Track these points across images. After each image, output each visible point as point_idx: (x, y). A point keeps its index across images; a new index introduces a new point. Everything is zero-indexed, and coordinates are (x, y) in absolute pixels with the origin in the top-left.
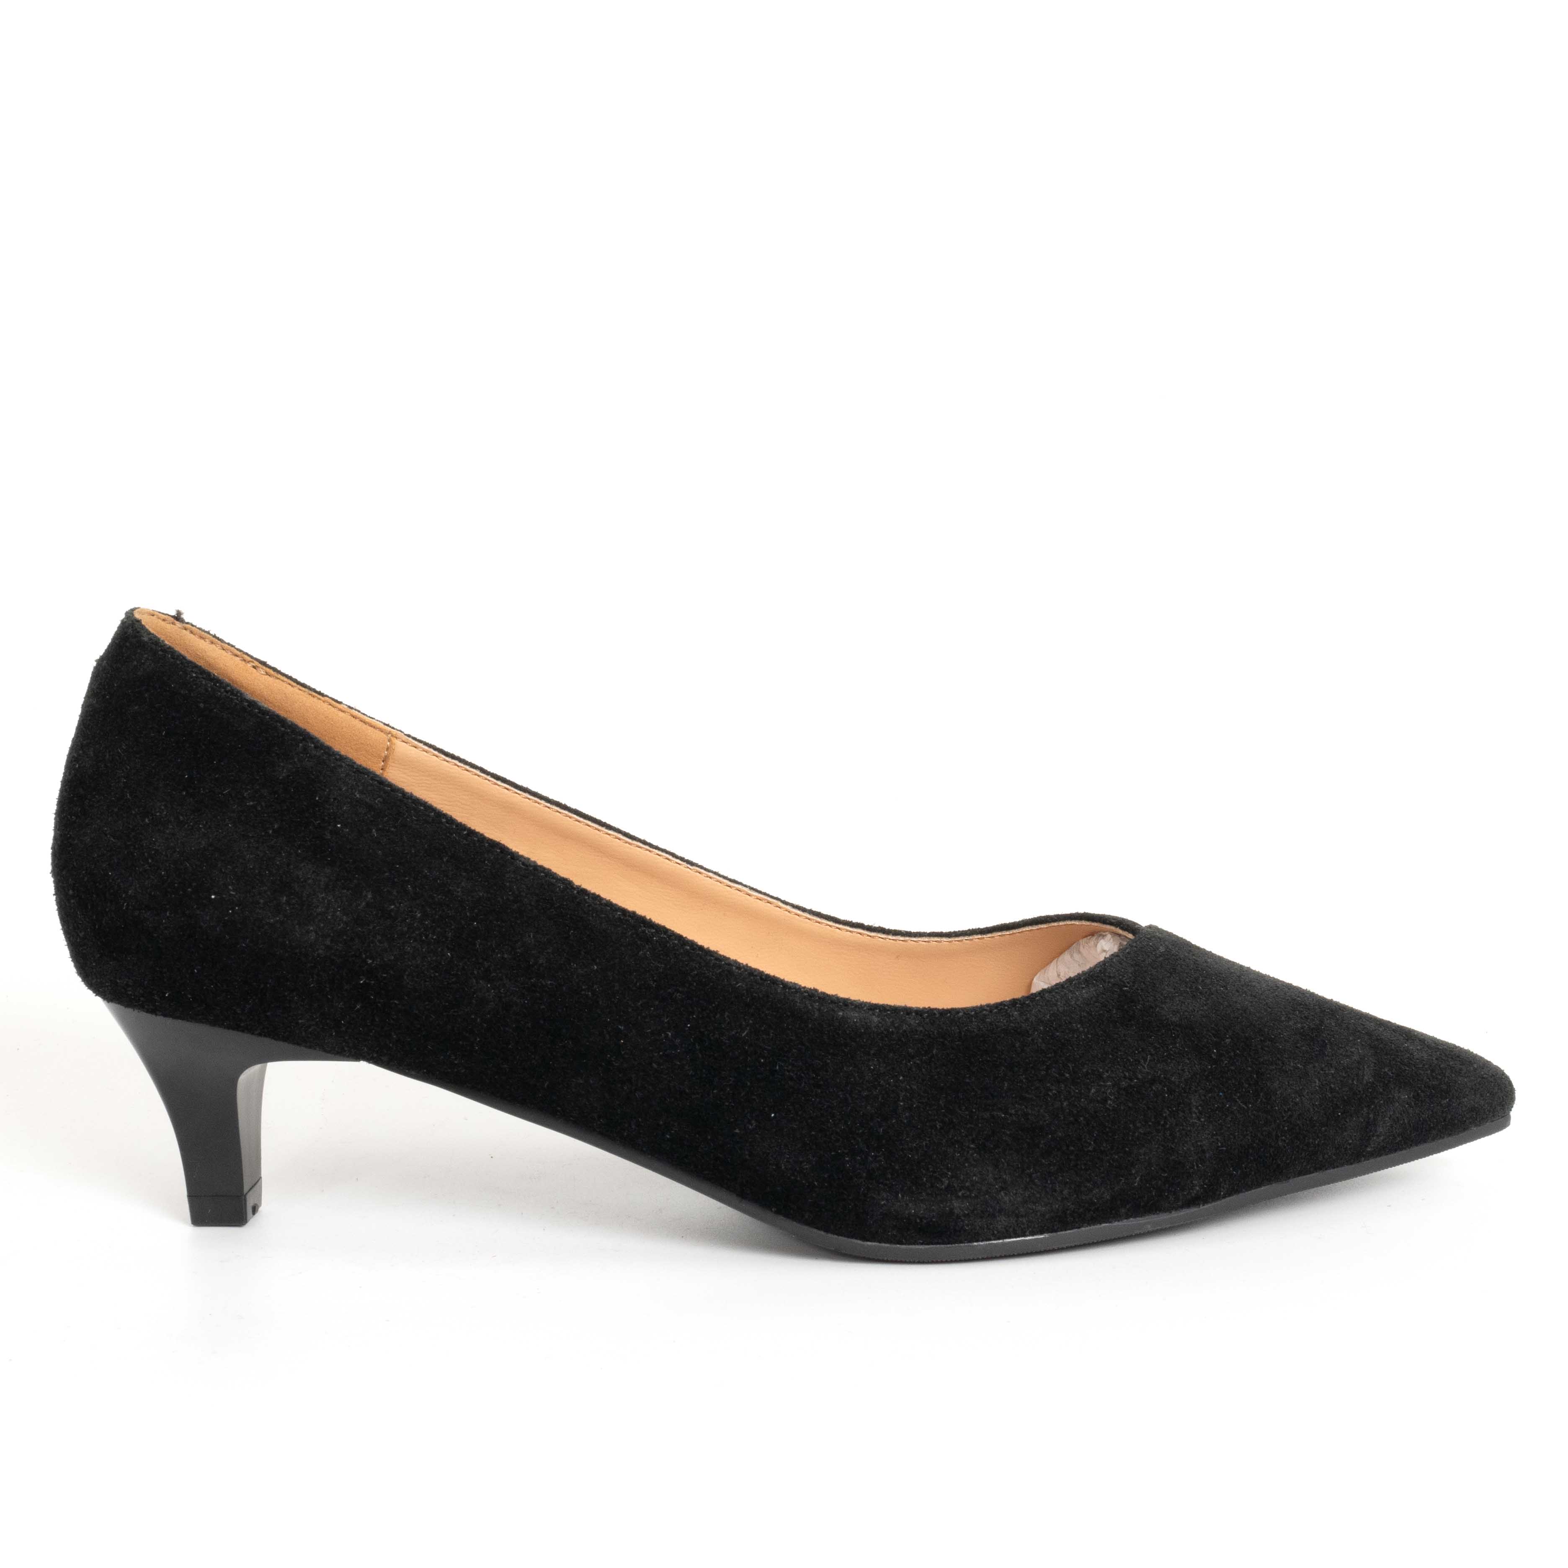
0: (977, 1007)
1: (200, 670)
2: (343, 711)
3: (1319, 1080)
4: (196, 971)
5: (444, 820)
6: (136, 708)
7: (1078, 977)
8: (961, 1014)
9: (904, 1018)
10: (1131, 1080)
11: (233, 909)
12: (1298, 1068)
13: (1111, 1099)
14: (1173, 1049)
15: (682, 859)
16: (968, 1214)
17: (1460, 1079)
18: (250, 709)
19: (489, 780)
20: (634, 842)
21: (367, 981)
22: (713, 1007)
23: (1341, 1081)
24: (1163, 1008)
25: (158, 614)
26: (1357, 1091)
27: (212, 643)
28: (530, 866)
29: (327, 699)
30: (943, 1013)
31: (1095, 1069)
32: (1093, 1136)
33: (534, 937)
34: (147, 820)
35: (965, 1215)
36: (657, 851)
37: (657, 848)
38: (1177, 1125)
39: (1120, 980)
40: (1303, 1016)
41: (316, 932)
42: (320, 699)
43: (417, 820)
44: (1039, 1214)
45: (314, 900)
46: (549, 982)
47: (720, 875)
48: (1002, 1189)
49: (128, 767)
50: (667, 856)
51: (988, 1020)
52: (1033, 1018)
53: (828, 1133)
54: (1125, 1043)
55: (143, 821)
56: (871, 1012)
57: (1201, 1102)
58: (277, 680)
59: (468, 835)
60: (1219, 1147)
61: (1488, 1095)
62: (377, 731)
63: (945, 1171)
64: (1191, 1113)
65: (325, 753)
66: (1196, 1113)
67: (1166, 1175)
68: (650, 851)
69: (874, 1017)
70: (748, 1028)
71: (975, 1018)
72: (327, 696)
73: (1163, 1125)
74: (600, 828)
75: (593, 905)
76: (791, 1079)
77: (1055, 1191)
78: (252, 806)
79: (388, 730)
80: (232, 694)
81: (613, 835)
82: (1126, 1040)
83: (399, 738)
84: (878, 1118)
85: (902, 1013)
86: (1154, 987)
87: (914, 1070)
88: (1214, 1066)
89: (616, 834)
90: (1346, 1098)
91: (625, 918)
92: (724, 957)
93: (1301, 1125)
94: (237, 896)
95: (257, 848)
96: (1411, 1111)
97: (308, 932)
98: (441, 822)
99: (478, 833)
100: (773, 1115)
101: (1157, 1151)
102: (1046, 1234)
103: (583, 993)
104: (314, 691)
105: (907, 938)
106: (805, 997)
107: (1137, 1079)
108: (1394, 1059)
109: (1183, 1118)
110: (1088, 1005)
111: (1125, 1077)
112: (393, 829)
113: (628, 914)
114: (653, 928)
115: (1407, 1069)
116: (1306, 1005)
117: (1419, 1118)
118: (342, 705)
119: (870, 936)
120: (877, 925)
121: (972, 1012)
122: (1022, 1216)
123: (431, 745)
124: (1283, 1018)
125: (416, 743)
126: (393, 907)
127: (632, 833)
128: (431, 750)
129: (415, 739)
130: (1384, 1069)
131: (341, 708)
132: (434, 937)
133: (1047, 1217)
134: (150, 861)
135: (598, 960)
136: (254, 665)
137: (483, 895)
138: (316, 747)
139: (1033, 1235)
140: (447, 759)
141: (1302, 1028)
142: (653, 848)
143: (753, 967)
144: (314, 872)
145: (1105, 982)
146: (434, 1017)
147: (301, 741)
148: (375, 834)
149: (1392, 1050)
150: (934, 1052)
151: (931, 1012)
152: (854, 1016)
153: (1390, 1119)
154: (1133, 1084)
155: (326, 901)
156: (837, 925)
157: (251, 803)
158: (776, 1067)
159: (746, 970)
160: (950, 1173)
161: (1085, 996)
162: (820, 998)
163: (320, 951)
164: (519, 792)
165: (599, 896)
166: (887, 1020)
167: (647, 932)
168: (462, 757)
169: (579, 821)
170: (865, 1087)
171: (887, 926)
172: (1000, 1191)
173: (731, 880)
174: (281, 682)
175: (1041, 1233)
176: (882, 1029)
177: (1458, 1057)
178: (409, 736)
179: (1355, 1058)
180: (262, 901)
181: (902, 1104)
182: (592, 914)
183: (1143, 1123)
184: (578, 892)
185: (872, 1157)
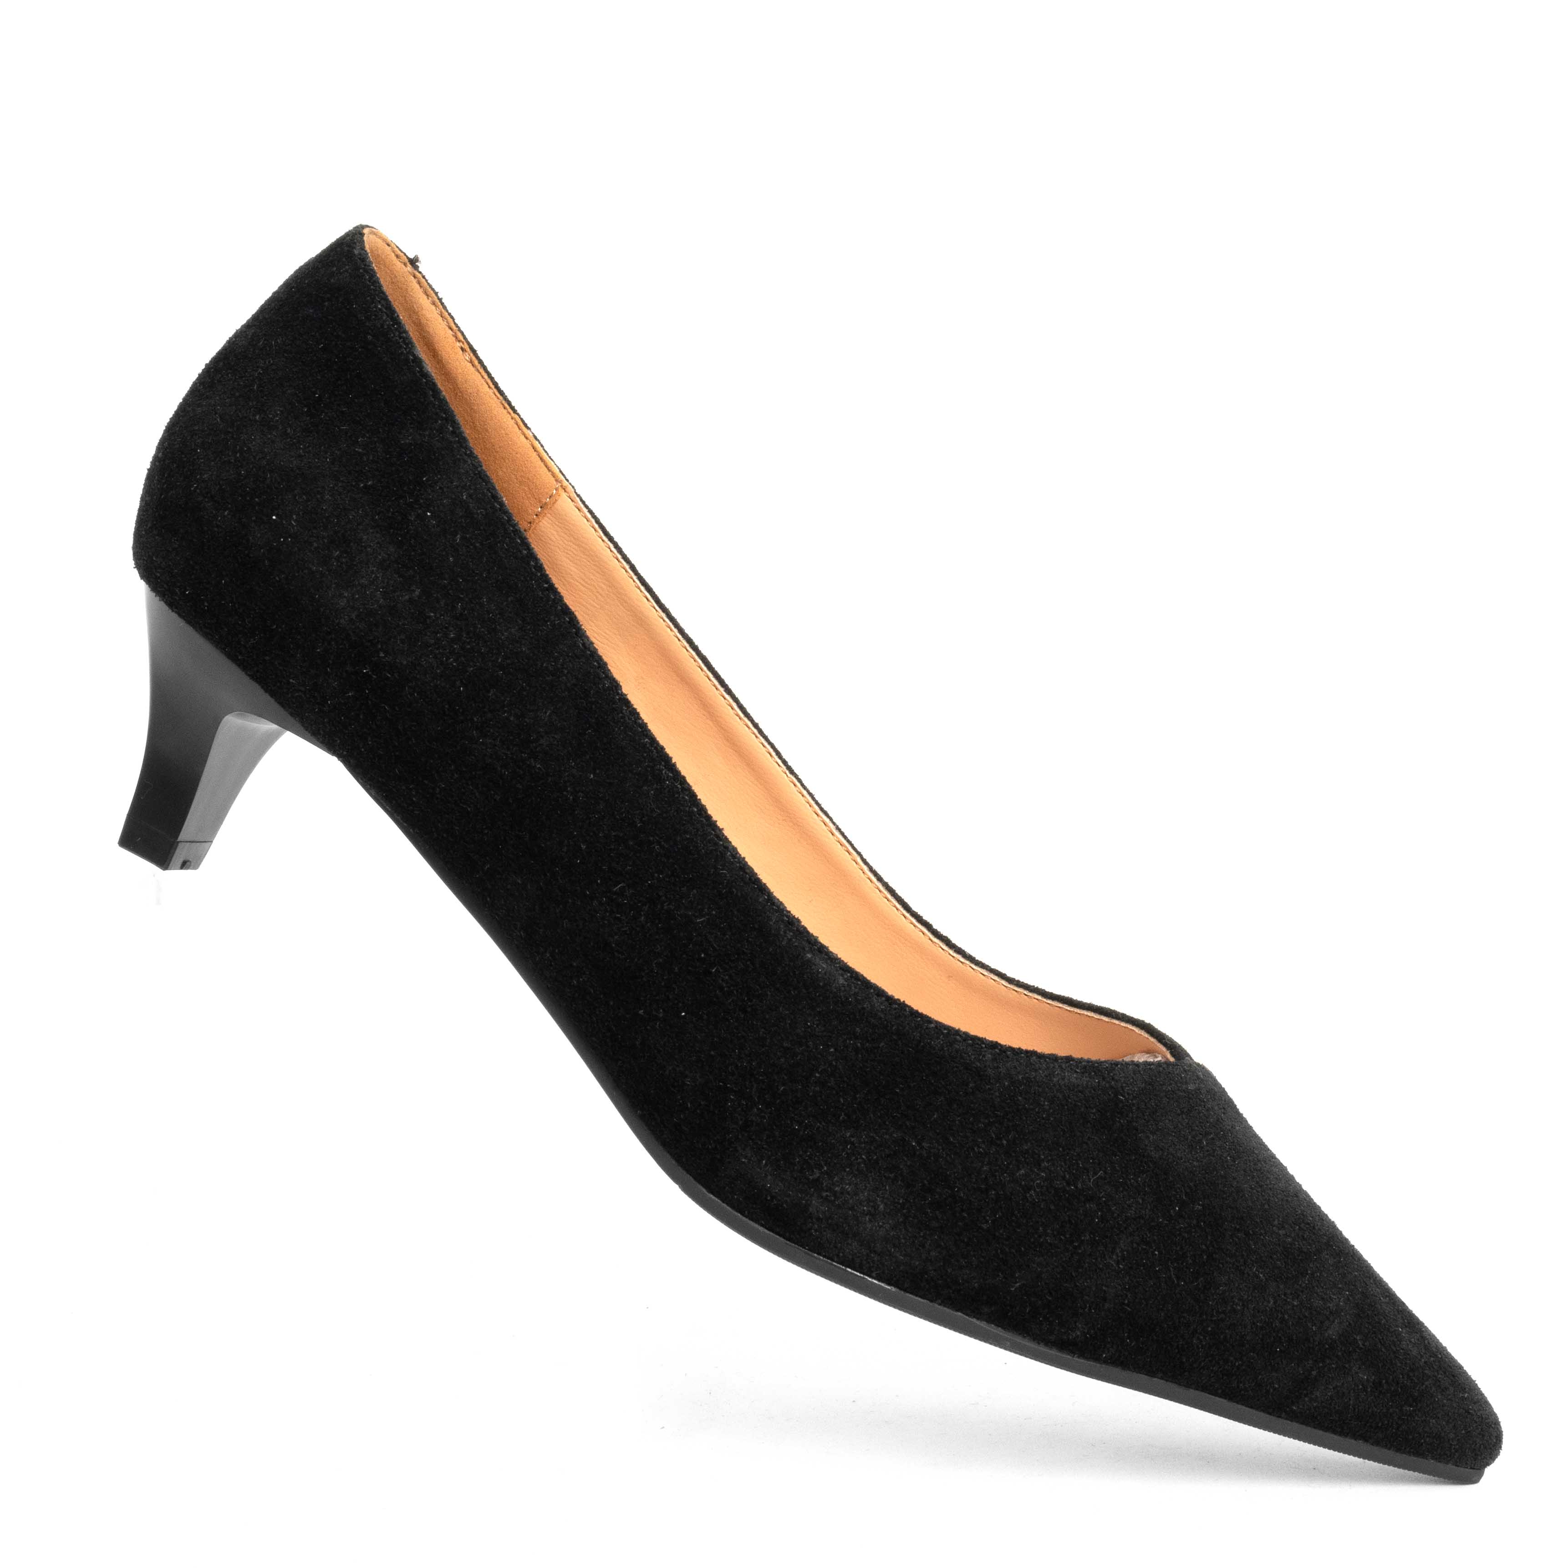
0: (953, 1028)
1: (387, 305)
2: (527, 438)
3: (1275, 1303)
4: (223, 581)
5: (532, 563)
6: (311, 311)
7: (1080, 1061)
8: (933, 1025)
9: (870, 996)
10: (1069, 1184)
11: (286, 539)
12: (1258, 1277)
13: (1035, 1191)
14: (1133, 1181)
15: (785, 762)
16: (822, 1219)
17: (1439, 1397)
18: (412, 364)
19: (634, 581)
20: (746, 719)
21: (370, 673)
22: (685, 878)
23: (1299, 1318)
24: (1148, 1137)
25: (395, 247)
26: (1311, 1339)
27: (434, 303)
28: (589, 649)
29: (516, 416)
30: (915, 1014)
31: (1037, 1151)
32: (995, 1216)
33: (549, 716)
34: (257, 417)
35: (818, 1219)
36: (763, 740)
37: (766, 738)
38: (1090, 1255)
39: (1122, 1087)
40: (1301, 1234)
41: (348, 601)
42: (510, 414)
43: (506, 550)
44: (894, 1260)
45: (363, 570)
46: (538, 766)
47: (813, 799)
48: (869, 1213)
49: (272, 362)
50: (771, 750)
51: (956, 1046)
52: (1003, 1070)
53: (727, 1062)
54: (1085, 1146)
55: (254, 415)
56: (841, 972)
57: (1130, 1249)
58: (477, 373)
59: (547, 589)
60: (1124, 1304)
61: (1463, 1432)
62: (549, 474)
63: (823, 1163)
64: (1112, 1253)
65: (459, 442)
66: (1118, 1256)
67: (1050, 1298)
68: (756, 737)
69: (841, 977)
70: (707, 917)
71: (943, 1037)
72: (518, 414)
73: (1075, 1248)
74: (719, 687)
75: (627, 718)
76: (721, 988)
77: (924, 1247)
78: (359, 453)
79: (560, 480)
80: (404, 342)
81: (728, 701)
82: (1087, 1143)
83: (568, 493)
84: (786, 1075)
85: (872, 991)
86: (1153, 1113)
87: (850, 1050)
88: (1166, 1222)
89: (731, 701)
90: (1294, 1337)
91: (650, 748)
92: (726, 838)
93: (1229, 1336)
94: (295, 528)
95: (340, 494)
96: (1363, 1395)
97: (341, 596)
98: (528, 564)
99: (559, 593)
100: (683, 1014)
101: (1053, 1269)
102: (893, 1288)
103: (565, 793)
104: (509, 403)
105: (968, 962)
106: (783, 921)
107: (1076, 1187)
108: (1374, 1333)
109: (1101, 1252)
110: (1069, 1089)
111: (1064, 1178)
112: (478, 545)
113: (655, 745)
114: (672, 773)
115: (1383, 1350)
116: (1314, 1228)
117: (1369, 1408)
118: (529, 431)
119: (932, 941)
120: (944, 933)
121: (945, 1029)
122: (875, 1252)
123: (595, 516)
124: (1276, 1222)
125: (582, 506)
126: (432, 614)
127: (749, 711)
128: (593, 521)
129: (583, 502)
130: (1357, 1335)
131: (526, 433)
132: (455, 664)
133: (901, 1268)
134: (238, 455)
135: (598, 771)
136: (463, 346)
137: (525, 651)
138: (453, 432)
139: (879, 1281)
140: (605, 538)
141: (1291, 1244)
142: (762, 736)
143: (749, 863)
144: (378, 543)
145: (1104, 1079)
146: (414, 742)
147: (442, 419)
148: (458, 540)
149: (1379, 1323)
150: (882, 1044)
151: (903, 1006)
152: (822, 966)
153: (1334, 1388)
154: (1068, 1189)
155: (373, 576)
156: (905, 912)
157: (360, 450)
158: (713, 969)
159: (740, 862)
160: (825, 1169)
161: (1074, 1080)
162: (798, 930)
163: (342, 621)
164: (657, 608)
165: (638, 714)
166: (853, 988)
167: (664, 772)
168: (620, 545)
169: (702, 670)
170: (791, 1038)
171: (954, 940)
172: (867, 1215)
173: (822, 809)
174: (480, 378)
175: (889, 1284)
176: (842, 994)
177: (1453, 1376)
178: (578, 496)
179: (1331, 1305)
180: (315, 545)
181: (817, 1075)
182: (620, 726)
183: (1055, 1233)
184: (620, 699)
185: (758, 1109)
